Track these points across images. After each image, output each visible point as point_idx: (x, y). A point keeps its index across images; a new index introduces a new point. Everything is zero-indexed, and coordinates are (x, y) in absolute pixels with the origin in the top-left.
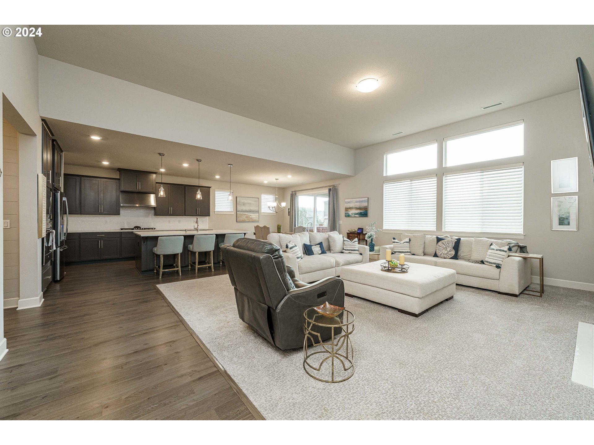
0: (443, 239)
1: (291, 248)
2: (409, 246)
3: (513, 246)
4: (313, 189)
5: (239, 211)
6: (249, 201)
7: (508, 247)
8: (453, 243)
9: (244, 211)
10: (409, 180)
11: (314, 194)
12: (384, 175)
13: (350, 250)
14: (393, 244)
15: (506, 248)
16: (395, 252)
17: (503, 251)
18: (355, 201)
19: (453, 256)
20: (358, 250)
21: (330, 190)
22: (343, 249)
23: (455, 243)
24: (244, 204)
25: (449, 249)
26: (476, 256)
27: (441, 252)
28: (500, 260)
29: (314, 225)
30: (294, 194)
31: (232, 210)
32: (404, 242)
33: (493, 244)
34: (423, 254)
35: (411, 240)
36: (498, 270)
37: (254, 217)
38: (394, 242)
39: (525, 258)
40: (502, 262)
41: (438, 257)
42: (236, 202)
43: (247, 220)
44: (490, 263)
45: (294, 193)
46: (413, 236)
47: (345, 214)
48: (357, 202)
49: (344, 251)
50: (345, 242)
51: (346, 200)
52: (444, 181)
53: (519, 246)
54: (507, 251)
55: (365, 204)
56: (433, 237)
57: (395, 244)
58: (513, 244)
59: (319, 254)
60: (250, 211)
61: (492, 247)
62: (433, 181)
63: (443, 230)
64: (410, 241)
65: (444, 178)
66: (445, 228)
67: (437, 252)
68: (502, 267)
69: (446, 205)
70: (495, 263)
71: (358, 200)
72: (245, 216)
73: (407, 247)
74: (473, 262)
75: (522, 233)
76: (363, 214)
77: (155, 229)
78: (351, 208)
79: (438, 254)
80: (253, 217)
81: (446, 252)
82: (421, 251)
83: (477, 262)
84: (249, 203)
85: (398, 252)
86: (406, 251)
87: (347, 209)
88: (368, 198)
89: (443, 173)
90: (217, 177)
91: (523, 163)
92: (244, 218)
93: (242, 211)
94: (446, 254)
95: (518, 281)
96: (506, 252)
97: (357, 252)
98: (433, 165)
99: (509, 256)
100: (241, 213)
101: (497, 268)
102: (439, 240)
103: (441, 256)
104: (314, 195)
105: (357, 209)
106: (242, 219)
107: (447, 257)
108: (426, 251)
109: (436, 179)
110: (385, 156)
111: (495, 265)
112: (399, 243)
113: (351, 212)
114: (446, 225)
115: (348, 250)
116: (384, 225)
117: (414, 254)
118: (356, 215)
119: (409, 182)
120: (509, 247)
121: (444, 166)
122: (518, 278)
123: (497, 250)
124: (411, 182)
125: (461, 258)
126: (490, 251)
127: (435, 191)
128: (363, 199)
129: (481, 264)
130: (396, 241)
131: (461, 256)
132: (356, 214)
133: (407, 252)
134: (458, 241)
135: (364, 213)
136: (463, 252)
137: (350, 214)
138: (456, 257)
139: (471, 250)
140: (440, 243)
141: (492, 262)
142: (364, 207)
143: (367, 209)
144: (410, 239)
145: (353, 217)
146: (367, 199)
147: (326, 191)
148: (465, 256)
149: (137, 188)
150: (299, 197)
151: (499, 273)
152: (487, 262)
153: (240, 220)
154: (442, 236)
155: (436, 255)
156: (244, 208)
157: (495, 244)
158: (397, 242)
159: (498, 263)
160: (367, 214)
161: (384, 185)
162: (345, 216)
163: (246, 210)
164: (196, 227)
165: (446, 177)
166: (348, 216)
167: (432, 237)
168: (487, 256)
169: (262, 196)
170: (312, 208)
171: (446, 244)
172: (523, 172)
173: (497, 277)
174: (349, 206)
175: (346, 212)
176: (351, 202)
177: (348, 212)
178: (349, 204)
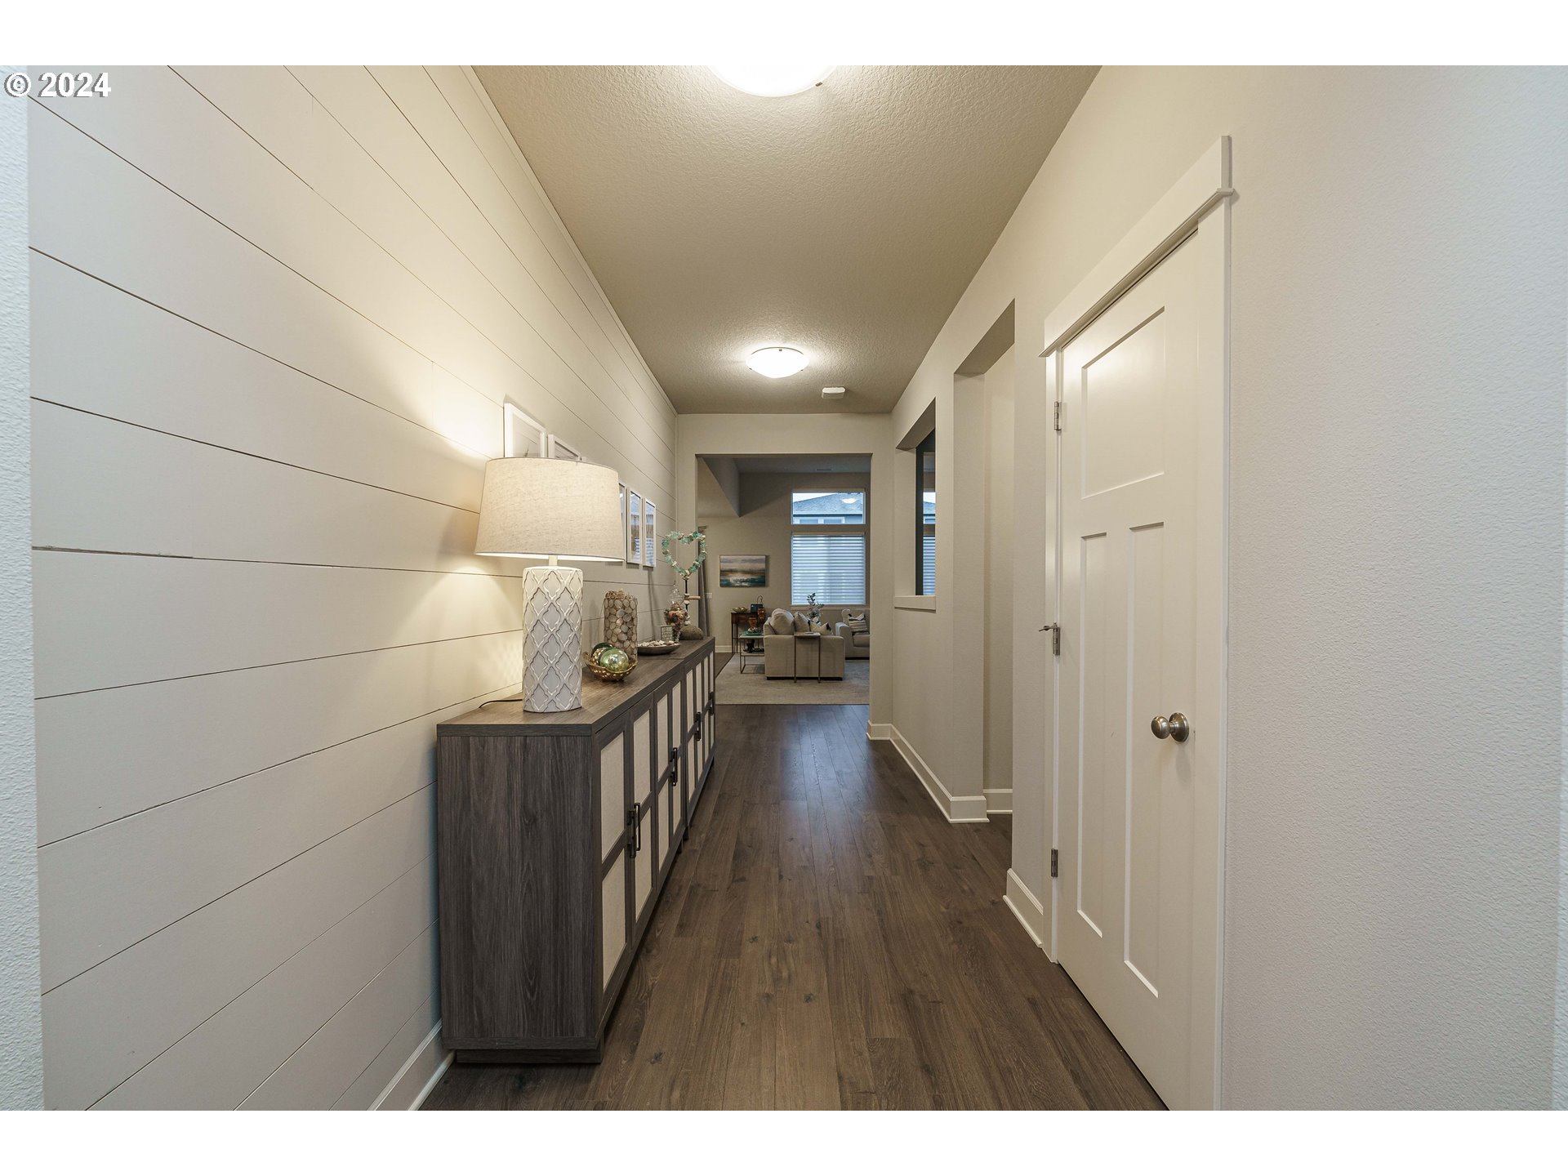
18: (742, 560)
47: (721, 580)
48: (745, 561)
51: (722, 557)
55: (763, 566)
71: (745, 557)
76: (758, 582)
78: (732, 571)
87: (723, 573)
88: (768, 557)
105: (745, 572)
113: (732, 578)
116: (793, 597)
118: (744, 584)
128: (758, 557)
132: (744, 582)
135: (759, 580)
137: (732, 581)
142: (760, 571)
143: (766, 573)
145: (738, 586)
146: (765, 557)
160: (765, 582)
161: (794, 540)
166: (726, 584)
174: (727, 568)
175: (722, 578)
176: (735, 561)
177: (727, 578)
178: (727, 564)
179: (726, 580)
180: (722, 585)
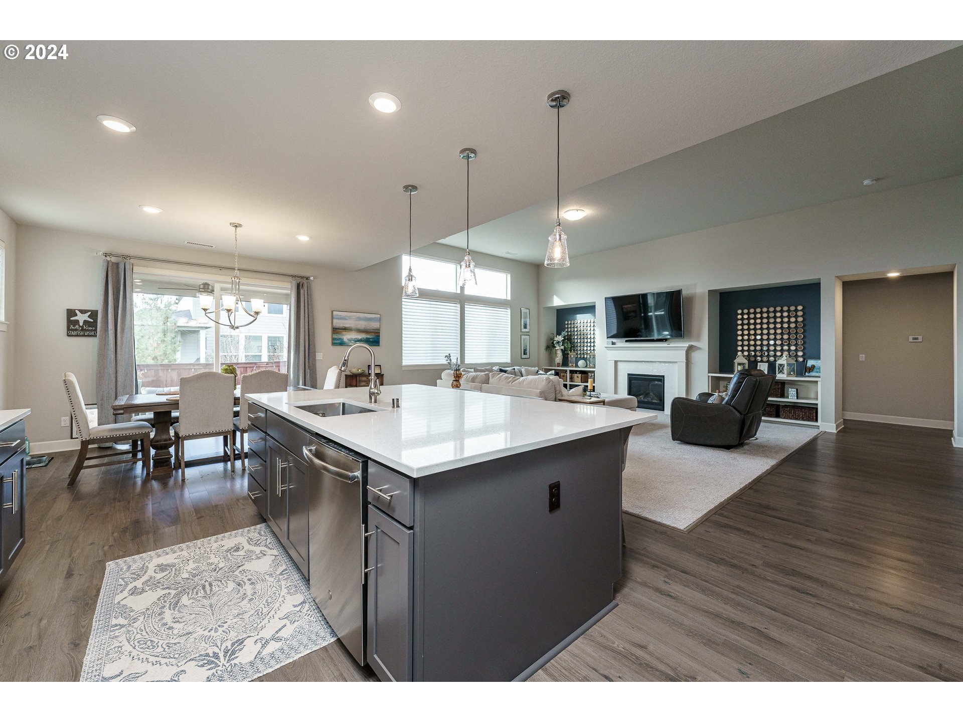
18: (357, 318)
48: (359, 319)
51: (336, 313)
52: (465, 309)
55: (374, 325)
62: (455, 307)
71: (362, 315)
78: (345, 329)
87: (335, 330)
88: (381, 315)
89: (465, 301)
105: (360, 331)
113: (346, 337)
116: (404, 359)
128: (371, 316)
142: (373, 330)
143: (378, 333)
146: (378, 316)
161: (403, 300)
165: (465, 305)
172: (509, 313)
174: (341, 326)
175: (335, 336)
176: (350, 318)
177: (340, 336)
178: (341, 321)
179: (340, 339)
180: (333, 344)
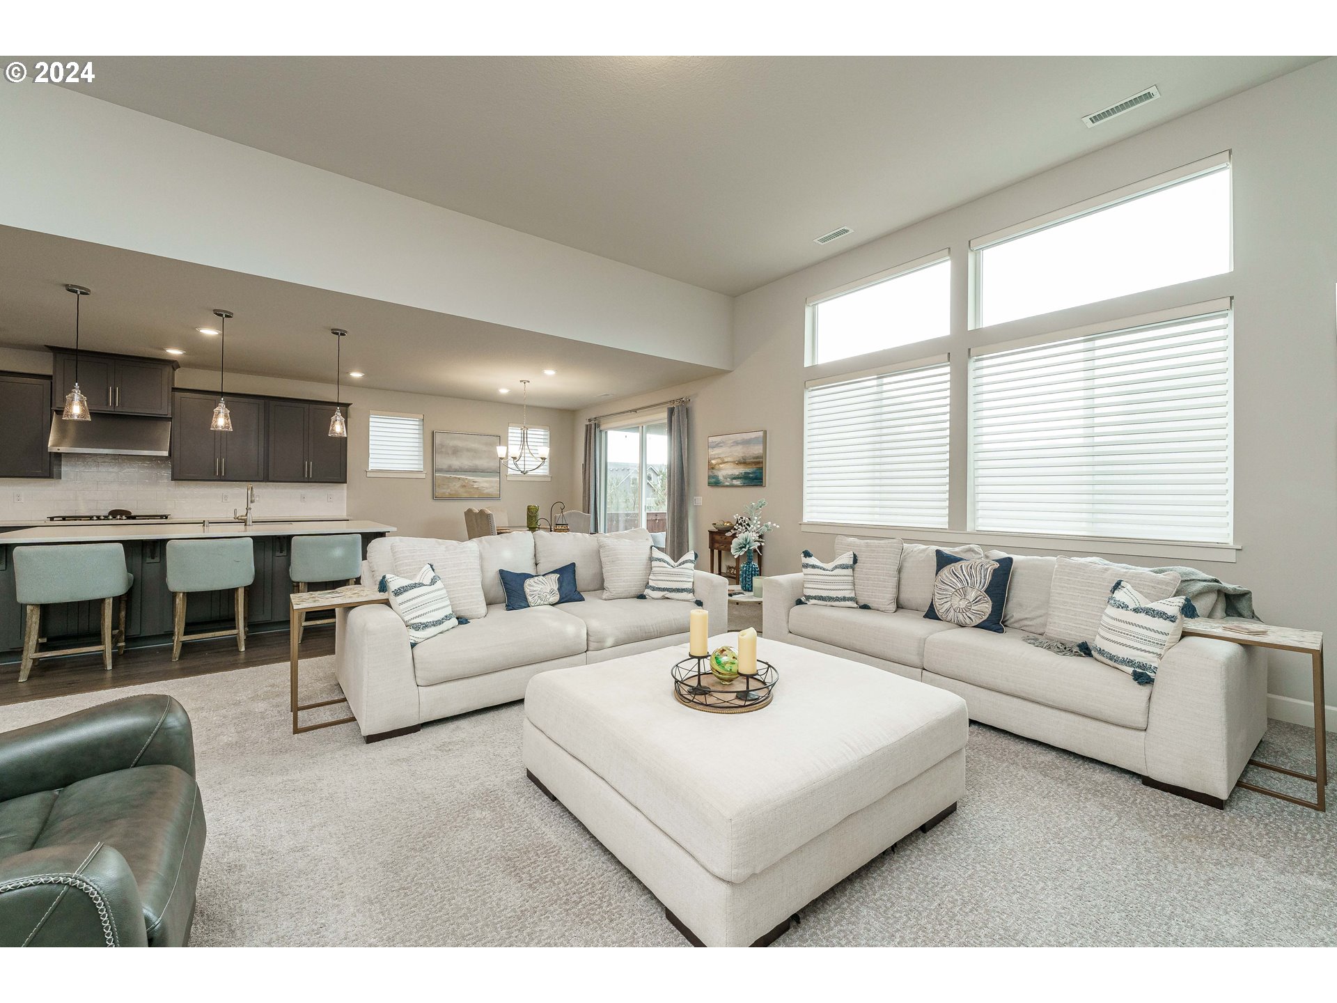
0: (956, 560)
1: (398, 593)
2: (851, 578)
3: (1201, 594)
4: (635, 411)
5: (440, 470)
6: (472, 444)
7: (1180, 601)
8: (985, 576)
9: (456, 471)
10: (876, 377)
11: (640, 424)
12: (807, 364)
13: (664, 590)
14: (805, 570)
15: (1173, 605)
16: (808, 598)
17: (1162, 615)
18: (734, 442)
19: (985, 618)
20: (692, 591)
21: (671, 411)
22: (647, 586)
23: (993, 575)
24: (455, 451)
25: (972, 595)
26: (1066, 627)
27: (949, 603)
28: (1149, 652)
29: (640, 508)
30: (593, 426)
31: (422, 467)
32: (836, 567)
33: (1122, 584)
34: (893, 607)
35: (859, 559)
36: (1143, 691)
37: (485, 485)
38: (806, 566)
39: (1247, 646)
40: (1156, 659)
41: (938, 619)
42: (432, 446)
43: (465, 495)
44: (1111, 658)
45: (593, 422)
46: (867, 545)
47: (709, 477)
48: (737, 443)
49: (647, 592)
50: (654, 564)
51: (711, 439)
52: (971, 375)
53: (1221, 593)
54: (1179, 617)
55: (757, 450)
56: (928, 551)
57: (809, 570)
58: (1200, 586)
59: (553, 605)
60: (475, 471)
61: (1119, 595)
62: (941, 376)
63: (970, 527)
64: (855, 561)
65: (972, 365)
66: (974, 520)
67: (937, 604)
68: (1158, 678)
69: (980, 447)
70: (1129, 663)
71: (739, 437)
72: (458, 484)
73: (844, 582)
74: (1049, 648)
75: (1230, 541)
76: (753, 479)
77: (166, 518)
78: (720, 461)
79: (940, 610)
80: (482, 485)
81: (963, 604)
82: (885, 598)
83: (1063, 648)
84: (468, 450)
85: (815, 598)
86: (840, 594)
87: (710, 464)
88: (765, 432)
89: (969, 350)
90: (356, 375)
91: (1232, 298)
92: (456, 487)
93: (450, 470)
94: (962, 611)
95: (1225, 743)
96: (1172, 619)
97: (690, 596)
98: (939, 326)
99: (1185, 634)
100: (448, 476)
101: (1139, 683)
102: (943, 561)
103: (949, 618)
104: (641, 428)
105: (737, 462)
106: (449, 491)
107: (968, 621)
108: (905, 596)
109: (948, 369)
110: (808, 311)
111: (1130, 670)
112: (818, 567)
113: (723, 473)
114: (980, 512)
115: (659, 589)
116: (806, 509)
117: (865, 607)
118: (736, 482)
119: (875, 382)
120: (1187, 600)
121: (971, 327)
122: (1225, 731)
123: (1136, 610)
124: (880, 381)
125: (1016, 625)
126: (1111, 611)
127: (945, 406)
128: (753, 435)
129: (1081, 656)
130: (812, 561)
131: (1012, 620)
132: (734, 478)
133: (844, 599)
134: (1005, 567)
135: (755, 478)
136: (1021, 605)
137: (721, 478)
138: (996, 623)
139: (1048, 602)
140: (945, 571)
141: (1121, 656)
142: (754, 458)
143: (762, 462)
144: (854, 555)
145: (727, 486)
146: (761, 434)
147: (663, 416)
148: (1026, 619)
149: (108, 403)
150: (610, 433)
151: (1144, 704)
152: (1101, 652)
153: (444, 493)
154: (957, 549)
155: (931, 614)
156: (456, 462)
157: (1129, 587)
158: (814, 567)
159: (1143, 661)
160: (762, 479)
161: (807, 394)
162: (709, 484)
163: (461, 468)
164: (241, 512)
165: (977, 360)
166: (715, 483)
167: (924, 550)
168: (1103, 633)
169: (510, 431)
170: (637, 461)
171: (962, 578)
172: (1230, 331)
173: (1141, 722)
174: (716, 456)
175: (711, 473)
176: (725, 444)
177: (715, 473)
179: (715, 476)
